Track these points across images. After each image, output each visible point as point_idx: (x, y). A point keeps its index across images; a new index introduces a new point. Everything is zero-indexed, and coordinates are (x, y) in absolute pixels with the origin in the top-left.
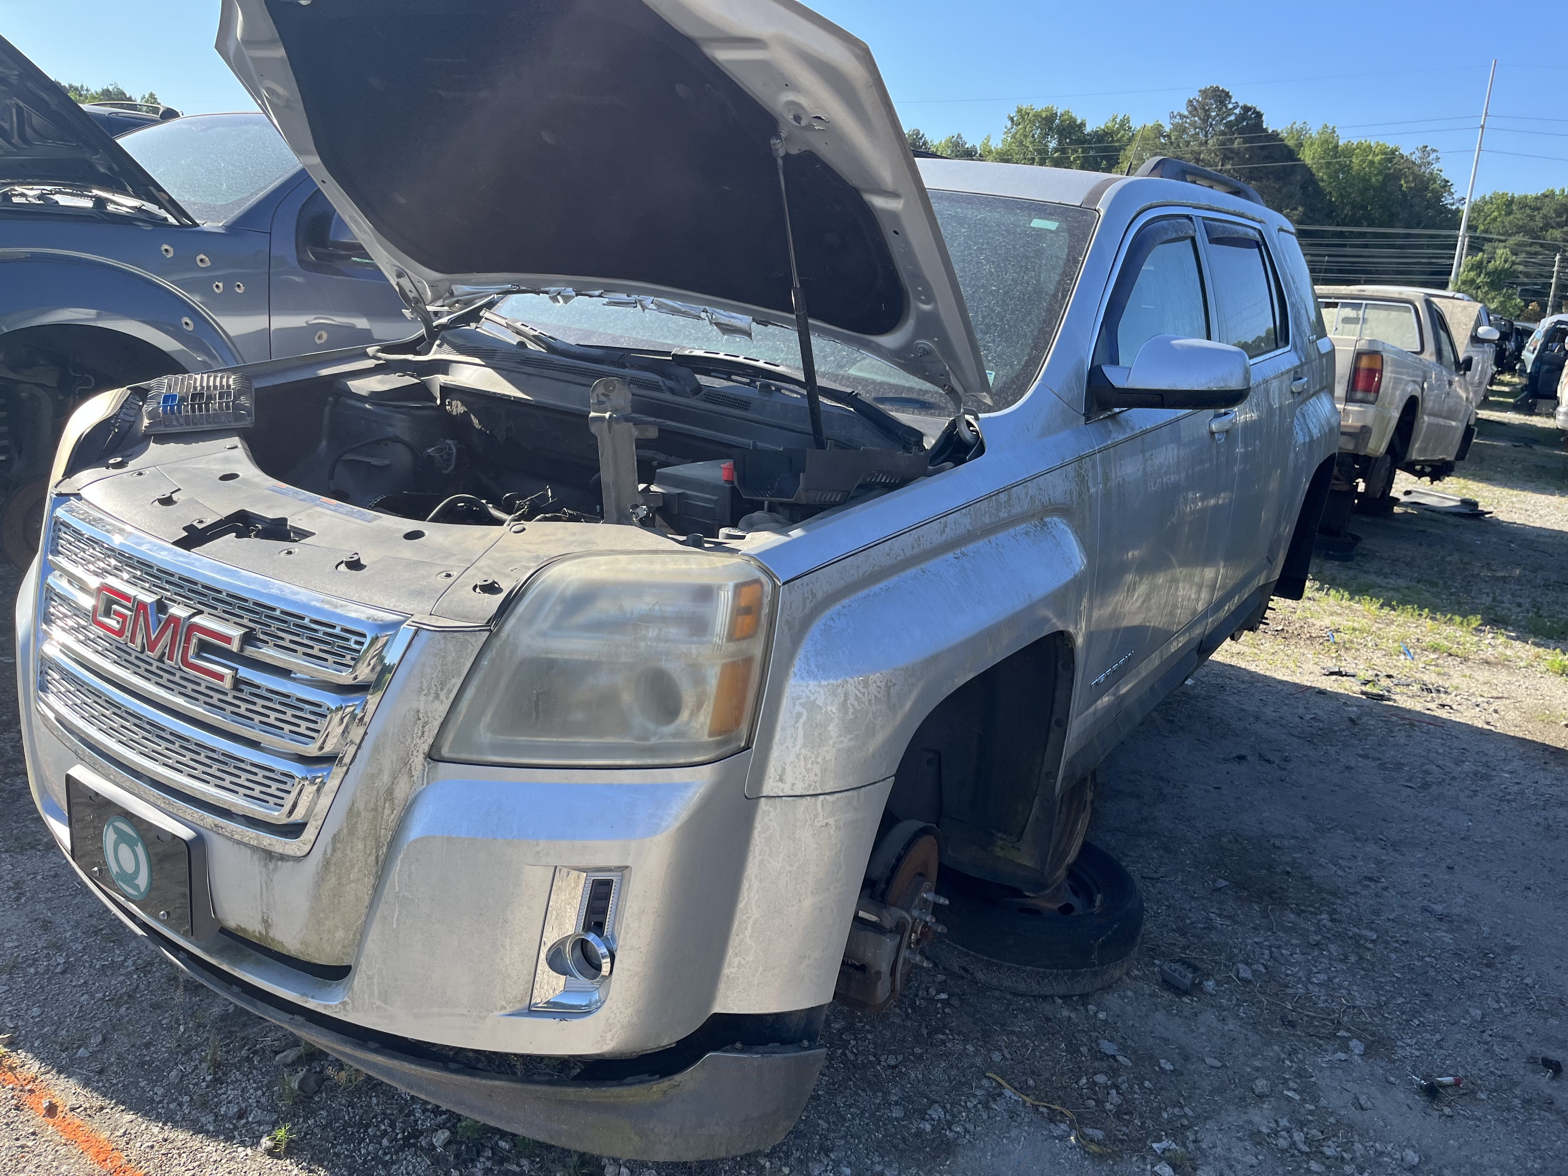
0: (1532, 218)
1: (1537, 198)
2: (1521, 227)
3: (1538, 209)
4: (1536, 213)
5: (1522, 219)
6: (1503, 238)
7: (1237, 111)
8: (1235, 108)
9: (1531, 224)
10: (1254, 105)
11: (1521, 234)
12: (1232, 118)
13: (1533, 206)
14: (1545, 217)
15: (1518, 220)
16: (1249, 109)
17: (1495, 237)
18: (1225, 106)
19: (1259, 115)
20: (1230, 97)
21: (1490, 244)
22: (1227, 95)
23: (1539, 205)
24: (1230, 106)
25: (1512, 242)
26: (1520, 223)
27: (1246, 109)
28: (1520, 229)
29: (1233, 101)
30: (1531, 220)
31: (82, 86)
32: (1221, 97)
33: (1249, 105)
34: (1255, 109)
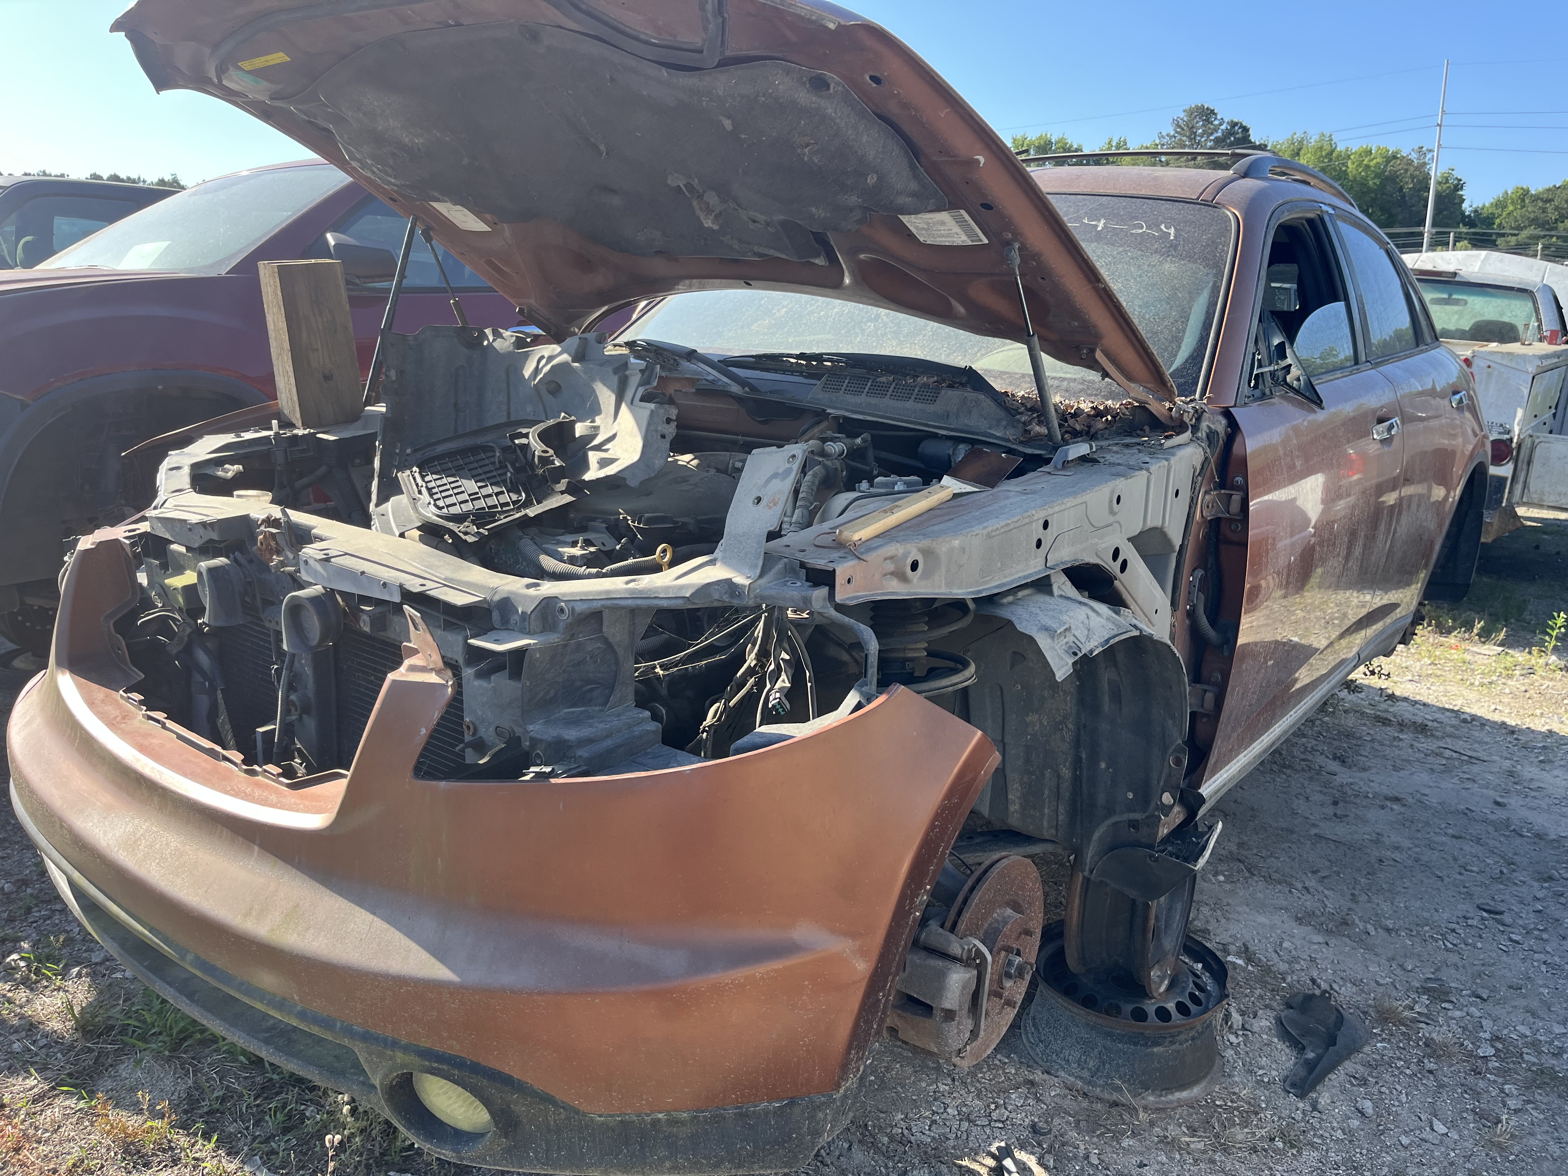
0: (1544, 210)
1: (1548, 190)
2: (1533, 220)
3: (1549, 201)
4: (1548, 205)
5: (1534, 212)
6: (1516, 232)
7: (1223, 127)
8: (1221, 124)
9: (1543, 216)
10: (1240, 120)
11: (1533, 227)
12: (1219, 134)
13: (1546, 198)
14: (1557, 208)
15: (1530, 213)
16: (1236, 124)
17: (1508, 231)
18: (1212, 123)
19: (1246, 130)
20: (1215, 114)
21: (1502, 239)
22: (1212, 112)
23: (1550, 197)
24: (1216, 122)
25: (1523, 236)
26: (1532, 216)
27: (1234, 124)
28: (1534, 222)
29: (1219, 117)
30: (1544, 212)
31: (139, 178)
32: (1207, 114)
33: (1236, 120)
34: (1241, 124)
